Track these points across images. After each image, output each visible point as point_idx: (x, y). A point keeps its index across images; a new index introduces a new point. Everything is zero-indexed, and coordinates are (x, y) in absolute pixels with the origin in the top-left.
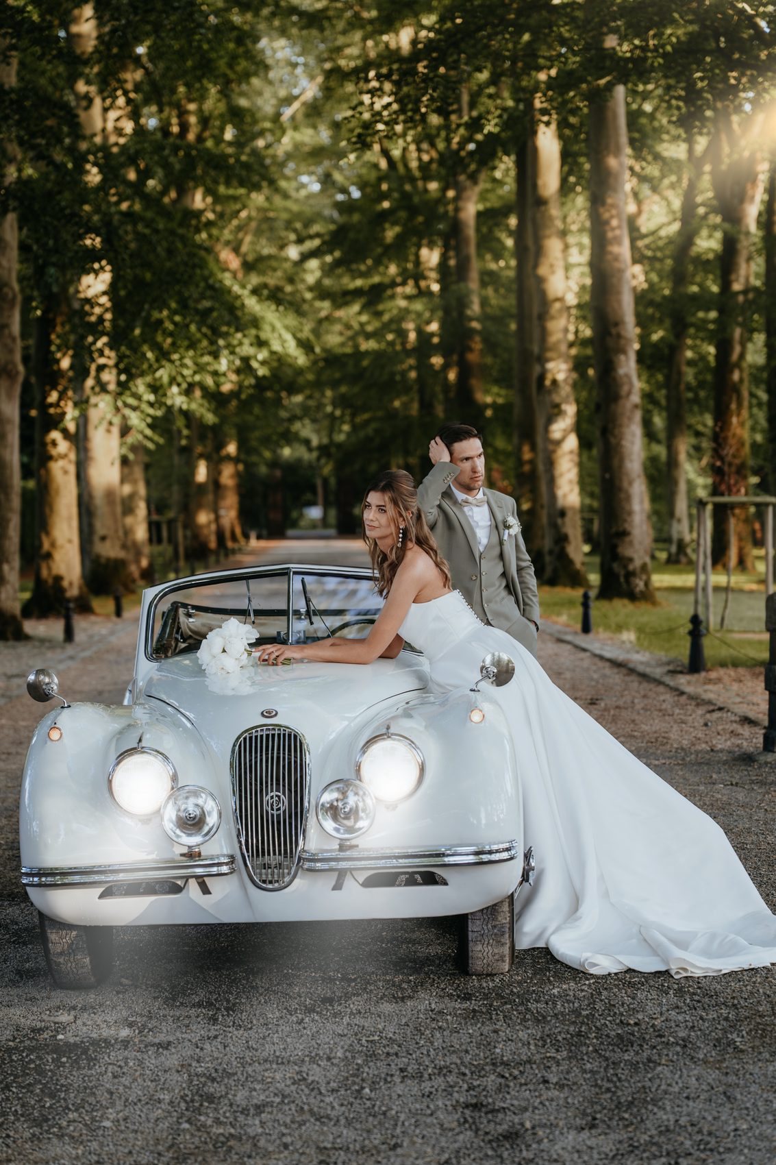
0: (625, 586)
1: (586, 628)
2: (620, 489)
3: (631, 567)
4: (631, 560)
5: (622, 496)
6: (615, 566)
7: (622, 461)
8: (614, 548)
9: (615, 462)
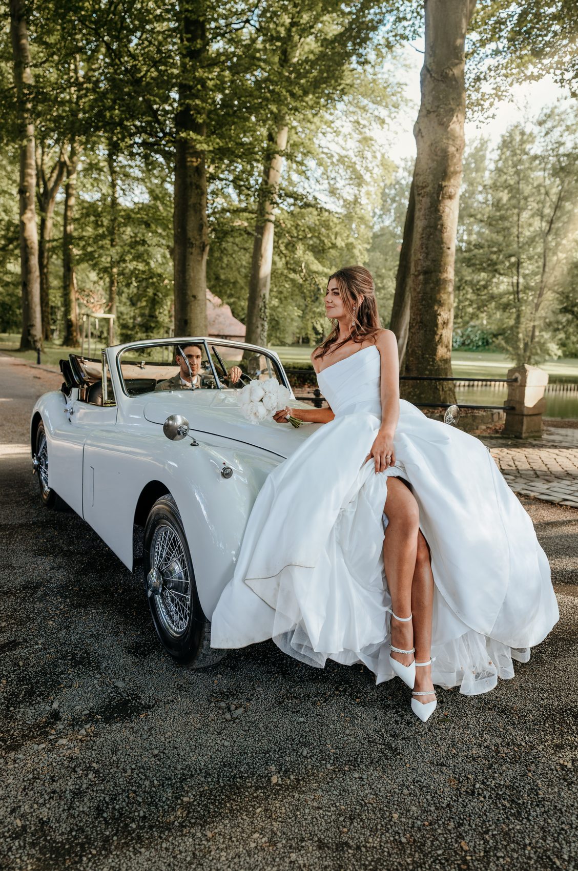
0: (33, 345)
1: (39, 362)
2: (32, 308)
3: (36, 339)
4: (35, 336)
5: (32, 311)
6: (30, 338)
7: (32, 297)
8: (29, 331)
9: (30, 298)
